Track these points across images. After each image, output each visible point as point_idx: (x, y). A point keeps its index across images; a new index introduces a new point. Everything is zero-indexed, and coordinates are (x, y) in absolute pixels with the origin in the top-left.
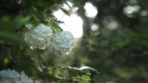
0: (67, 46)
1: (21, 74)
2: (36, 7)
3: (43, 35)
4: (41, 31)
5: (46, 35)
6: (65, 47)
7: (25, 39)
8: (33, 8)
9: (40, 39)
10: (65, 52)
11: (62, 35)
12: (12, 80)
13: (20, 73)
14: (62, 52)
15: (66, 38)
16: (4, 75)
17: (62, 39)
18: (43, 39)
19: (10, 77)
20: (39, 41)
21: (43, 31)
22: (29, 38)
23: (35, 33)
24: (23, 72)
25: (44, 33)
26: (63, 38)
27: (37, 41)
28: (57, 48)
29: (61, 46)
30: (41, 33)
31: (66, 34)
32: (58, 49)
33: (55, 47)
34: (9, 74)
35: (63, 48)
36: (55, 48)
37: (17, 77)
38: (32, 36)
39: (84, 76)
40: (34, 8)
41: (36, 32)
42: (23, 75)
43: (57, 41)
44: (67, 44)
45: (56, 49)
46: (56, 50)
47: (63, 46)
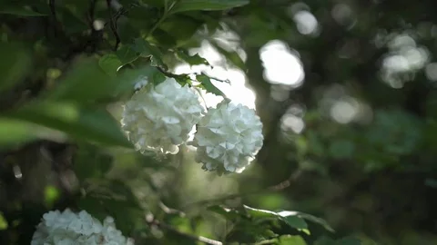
0: (242, 147)
1: (105, 224)
2: (154, 34)
3: (176, 109)
4: (171, 98)
5: (183, 110)
6: (235, 149)
7: (122, 121)
8: (143, 36)
9: (166, 120)
10: (236, 166)
11: (229, 114)
12: (80, 240)
13: (102, 222)
14: (226, 164)
15: (239, 124)
16: (57, 226)
17: (227, 126)
18: (176, 121)
19: (73, 232)
20: (164, 127)
21: (178, 98)
22: (134, 117)
23: (154, 104)
24: (110, 220)
25: (180, 104)
26: (233, 122)
27: (157, 126)
28: (212, 152)
29: (223, 145)
30: (170, 103)
31: (241, 111)
32: (215, 156)
33: (208, 150)
34: (70, 223)
35: (230, 153)
36: (208, 152)
37: (93, 234)
38: (146, 109)
39: (289, 236)
40: (146, 37)
41: (158, 100)
42: (110, 230)
43: (214, 130)
44: (242, 142)
45: (211, 156)
46: (211, 159)
47: (231, 146)
